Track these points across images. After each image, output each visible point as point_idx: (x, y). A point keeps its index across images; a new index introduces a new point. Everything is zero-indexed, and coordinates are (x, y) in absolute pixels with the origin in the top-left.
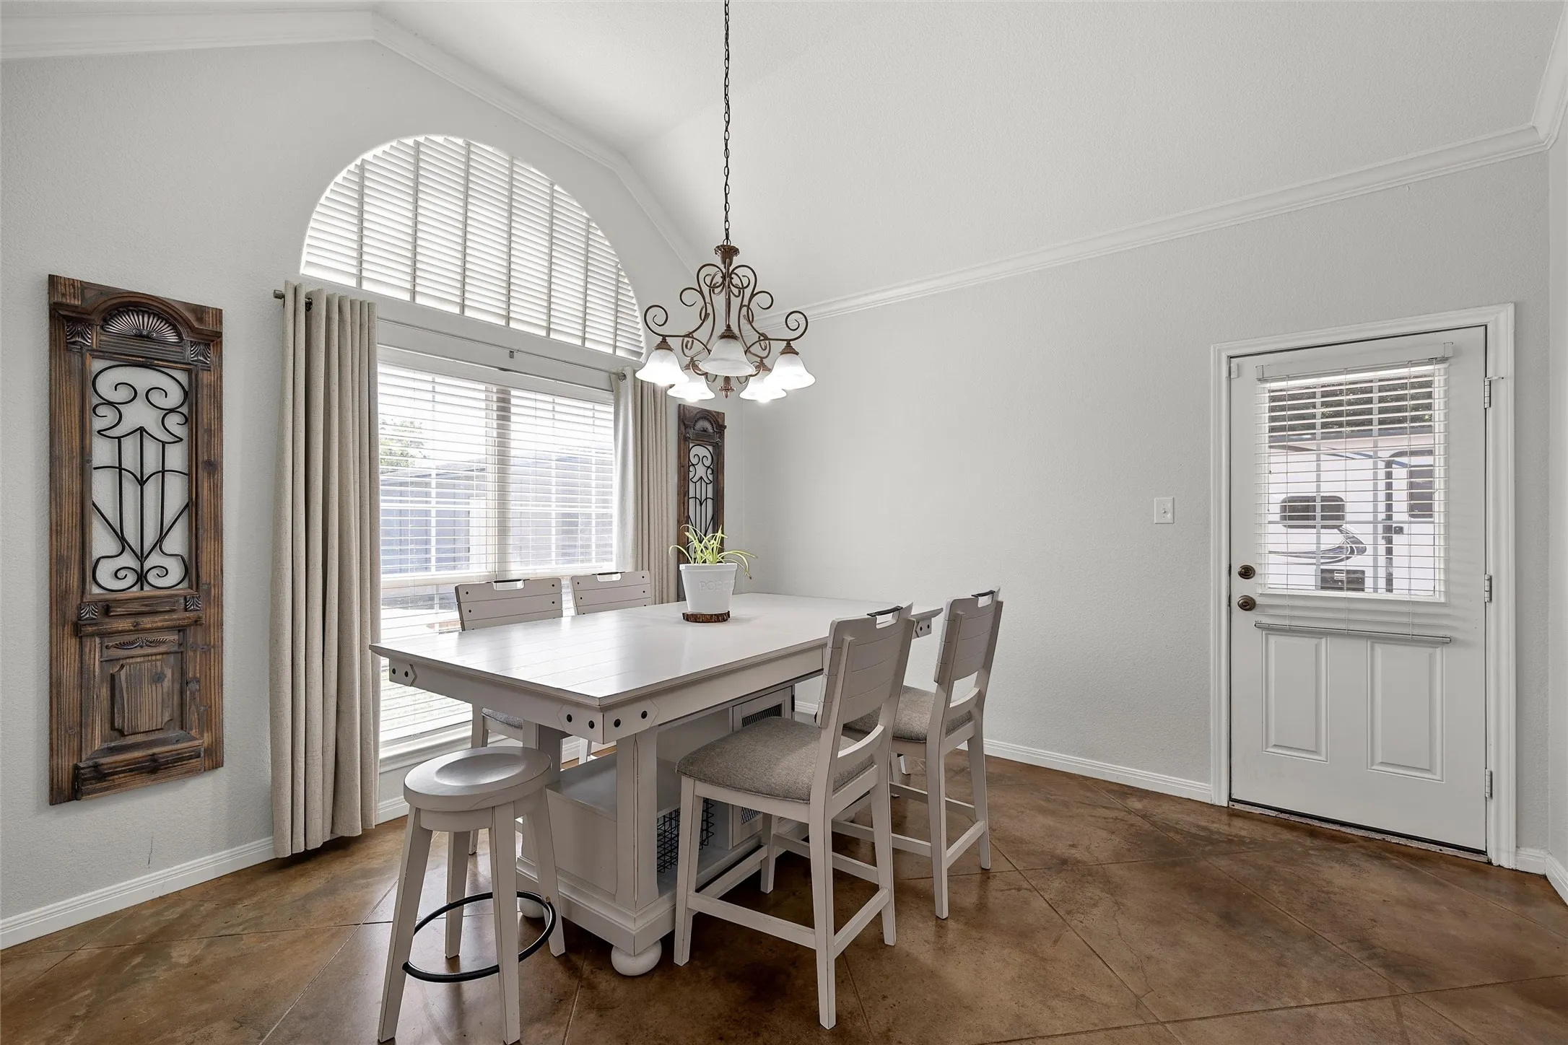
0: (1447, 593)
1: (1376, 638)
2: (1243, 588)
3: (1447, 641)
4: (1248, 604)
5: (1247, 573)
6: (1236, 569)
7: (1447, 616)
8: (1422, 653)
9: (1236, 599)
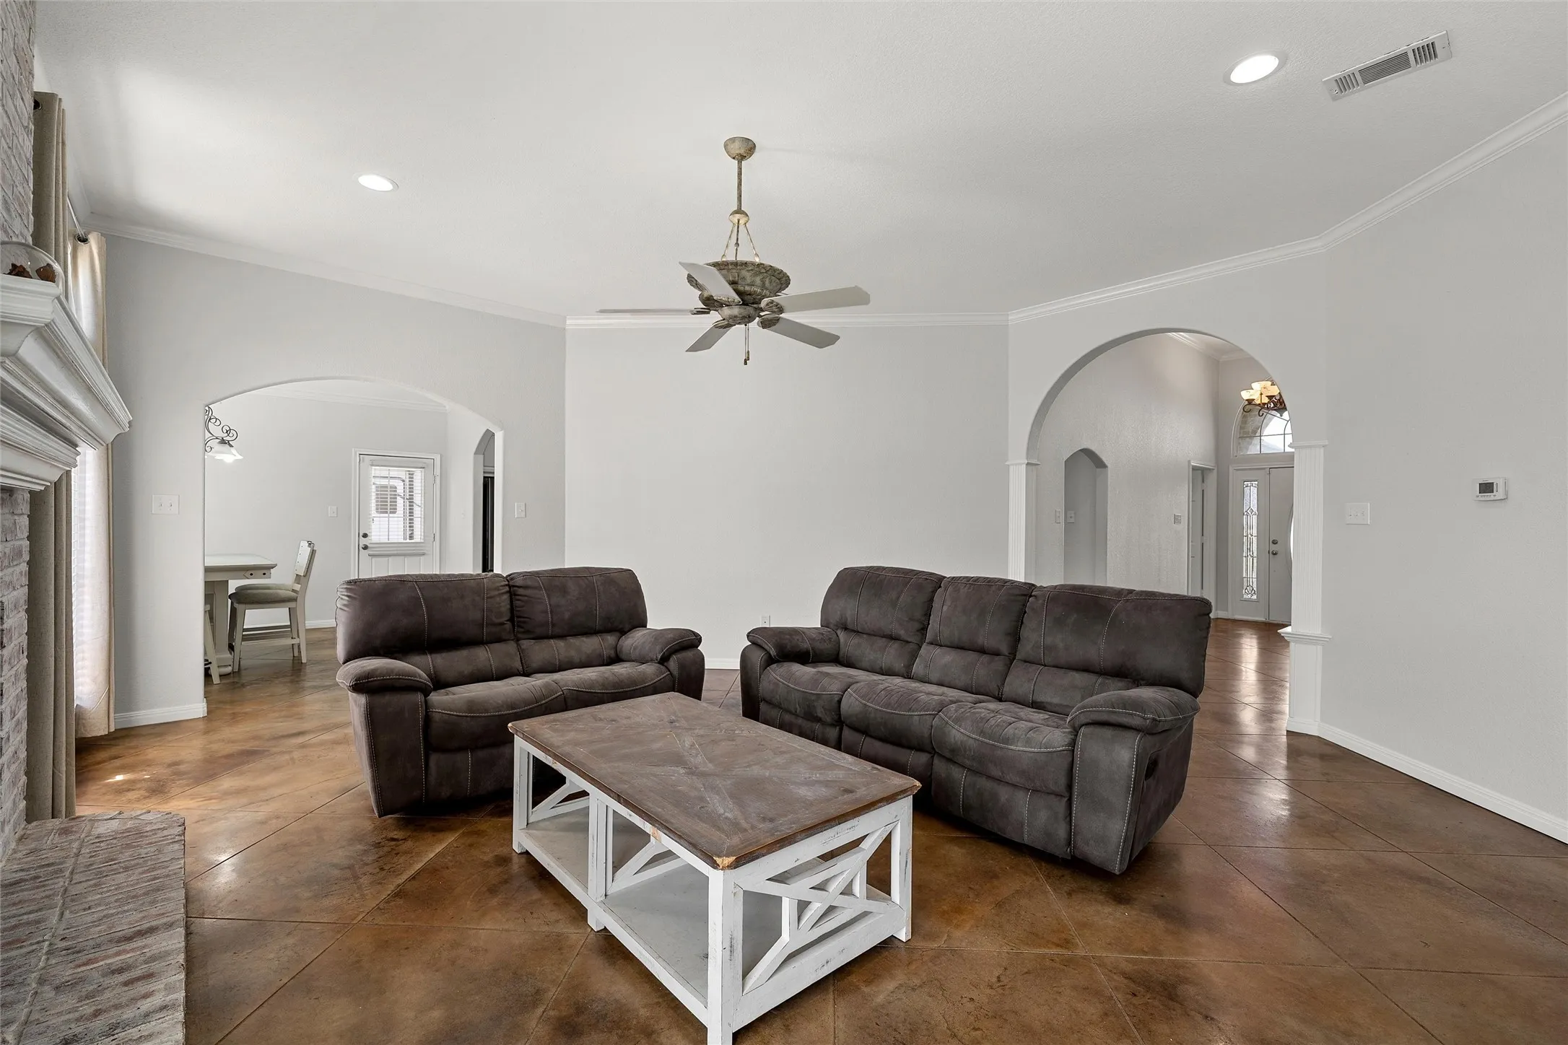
0: (424, 539)
1: (405, 555)
2: (364, 541)
3: (424, 554)
4: (366, 548)
5: (365, 536)
6: (361, 534)
7: (422, 547)
8: (418, 558)
9: (361, 545)
